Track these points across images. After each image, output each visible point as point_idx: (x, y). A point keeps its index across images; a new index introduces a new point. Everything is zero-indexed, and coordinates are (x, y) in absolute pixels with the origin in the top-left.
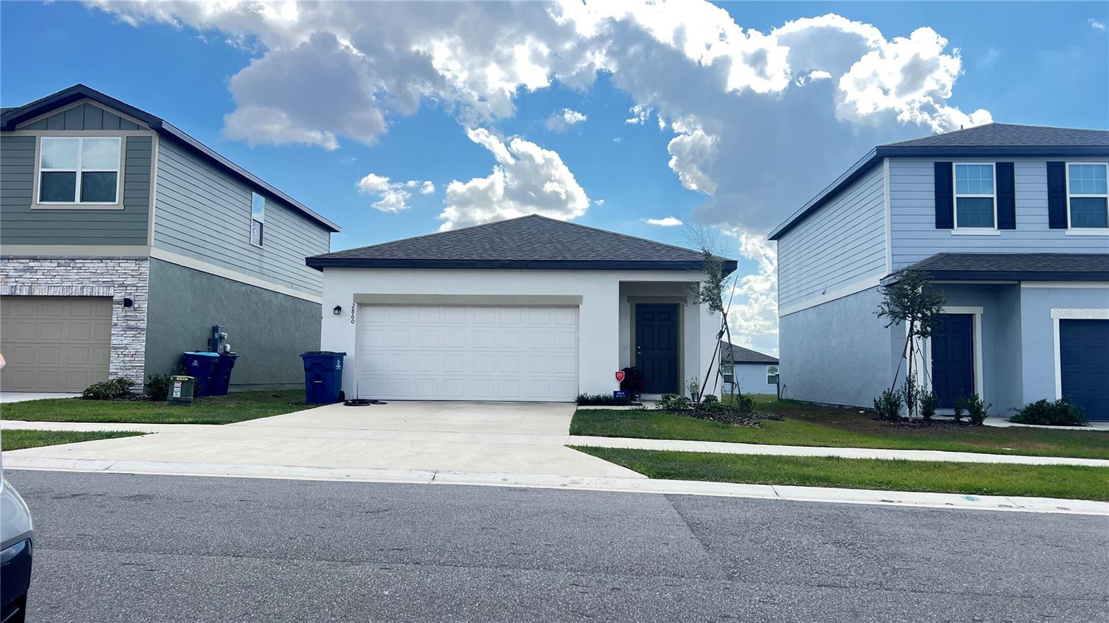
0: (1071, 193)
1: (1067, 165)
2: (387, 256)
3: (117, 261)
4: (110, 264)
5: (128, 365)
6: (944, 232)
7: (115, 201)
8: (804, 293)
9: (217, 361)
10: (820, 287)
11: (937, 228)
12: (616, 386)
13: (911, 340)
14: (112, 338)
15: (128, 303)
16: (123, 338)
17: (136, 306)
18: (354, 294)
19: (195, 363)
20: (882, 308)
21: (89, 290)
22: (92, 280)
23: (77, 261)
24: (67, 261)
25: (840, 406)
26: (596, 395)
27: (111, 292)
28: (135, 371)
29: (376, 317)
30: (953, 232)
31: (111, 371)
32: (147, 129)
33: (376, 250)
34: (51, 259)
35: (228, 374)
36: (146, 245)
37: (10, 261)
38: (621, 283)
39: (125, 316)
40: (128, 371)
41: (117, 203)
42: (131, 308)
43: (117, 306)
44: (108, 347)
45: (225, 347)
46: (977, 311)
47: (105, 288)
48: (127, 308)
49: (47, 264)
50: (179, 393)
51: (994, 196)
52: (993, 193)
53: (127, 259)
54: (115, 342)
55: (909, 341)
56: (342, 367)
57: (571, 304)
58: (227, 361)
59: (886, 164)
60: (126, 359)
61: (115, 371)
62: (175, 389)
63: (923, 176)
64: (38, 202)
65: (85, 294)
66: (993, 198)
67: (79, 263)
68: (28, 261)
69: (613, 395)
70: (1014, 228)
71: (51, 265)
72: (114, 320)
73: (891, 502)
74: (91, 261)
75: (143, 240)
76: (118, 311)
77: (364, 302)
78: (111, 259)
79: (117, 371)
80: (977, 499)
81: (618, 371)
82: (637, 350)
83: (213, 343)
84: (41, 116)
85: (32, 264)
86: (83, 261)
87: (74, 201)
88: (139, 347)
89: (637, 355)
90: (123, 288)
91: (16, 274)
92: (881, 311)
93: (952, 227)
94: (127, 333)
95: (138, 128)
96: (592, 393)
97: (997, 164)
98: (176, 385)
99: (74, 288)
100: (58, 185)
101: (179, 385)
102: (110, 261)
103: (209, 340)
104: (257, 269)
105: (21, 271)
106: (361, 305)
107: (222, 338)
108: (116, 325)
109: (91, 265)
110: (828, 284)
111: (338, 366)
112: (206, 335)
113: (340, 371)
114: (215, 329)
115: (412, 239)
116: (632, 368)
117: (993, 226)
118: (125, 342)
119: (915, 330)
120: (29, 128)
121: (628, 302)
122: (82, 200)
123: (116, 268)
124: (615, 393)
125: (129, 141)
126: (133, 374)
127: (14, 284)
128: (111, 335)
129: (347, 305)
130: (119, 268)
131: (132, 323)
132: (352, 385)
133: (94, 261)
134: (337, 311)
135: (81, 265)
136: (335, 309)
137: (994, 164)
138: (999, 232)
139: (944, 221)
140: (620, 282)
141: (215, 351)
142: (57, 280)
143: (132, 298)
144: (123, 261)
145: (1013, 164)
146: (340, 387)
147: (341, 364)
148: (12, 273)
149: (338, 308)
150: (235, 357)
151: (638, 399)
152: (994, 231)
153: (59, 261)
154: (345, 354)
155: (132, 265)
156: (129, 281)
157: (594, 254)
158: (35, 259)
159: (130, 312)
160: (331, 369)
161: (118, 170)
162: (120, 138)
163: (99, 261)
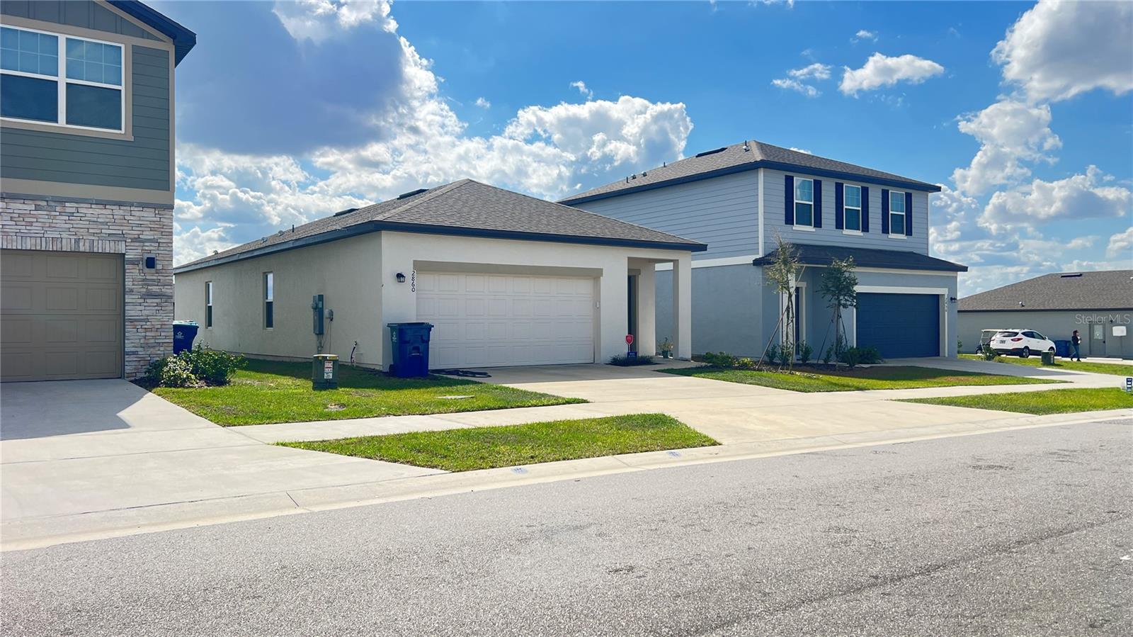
0: (846, 205)
1: (844, 185)
3: (129, 208)
4: (119, 212)
5: (152, 341)
6: (790, 227)
7: (121, 129)
11: (786, 224)
14: (128, 308)
15: (151, 263)
16: (142, 308)
17: (159, 267)
18: (414, 261)
21: (87, 244)
22: (91, 231)
23: (67, 204)
24: (53, 204)
27: (121, 248)
28: (162, 349)
30: (793, 228)
31: (128, 349)
32: (162, 41)
34: (24, 198)
36: (168, 190)
38: (629, 258)
39: (143, 280)
40: (152, 350)
41: (123, 131)
42: (153, 270)
43: (131, 266)
44: (122, 319)
47: (113, 243)
48: (147, 270)
49: (16, 205)
50: (331, 375)
51: (813, 204)
53: (144, 206)
54: (132, 313)
57: (594, 275)
60: (148, 334)
61: (133, 349)
62: (327, 370)
63: (779, 184)
65: (82, 249)
67: (70, 207)
70: (821, 227)
71: (25, 207)
72: (129, 285)
74: (89, 206)
75: (163, 183)
76: (135, 274)
77: (422, 267)
78: (120, 204)
79: (138, 349)
81: (627, 335)
86: (75, 205)
87: (56, 122)
88: (166, 319)
90: (137, 244)
93: (793, 224)
94: (148, 301)
95: (150, 36)
97: (815, 180)
98: (327, 365)
99: (64, 241)
101: (330, 365)
102: (117, 207)
106: (419, 271)
108: (131, 291)
109: (85, 209)
117: (812, 225)
118: (145, 313)
122: (68, 122)
123: (127, 218)
124: (628, 354)
125: (136, 51)
126: (159, 352)
128: (125, 303)
129: (408, 271)
130: (132, 218)
131: (155, 289)
133: (93, 206)
134: (399, 279)
135: (73, 210)
136: (398, 276)
137: (813, 181)
138: (814, 230)
139: (789, 221)
144: (136, 209)
145: (821, 181)
152: (811, 228)
153: (34, 202)
155: (149, 214)
156: (147, 235)
159: (150, 274)
161: (122, 88)
162: (123, 47)
163: (101, 206)
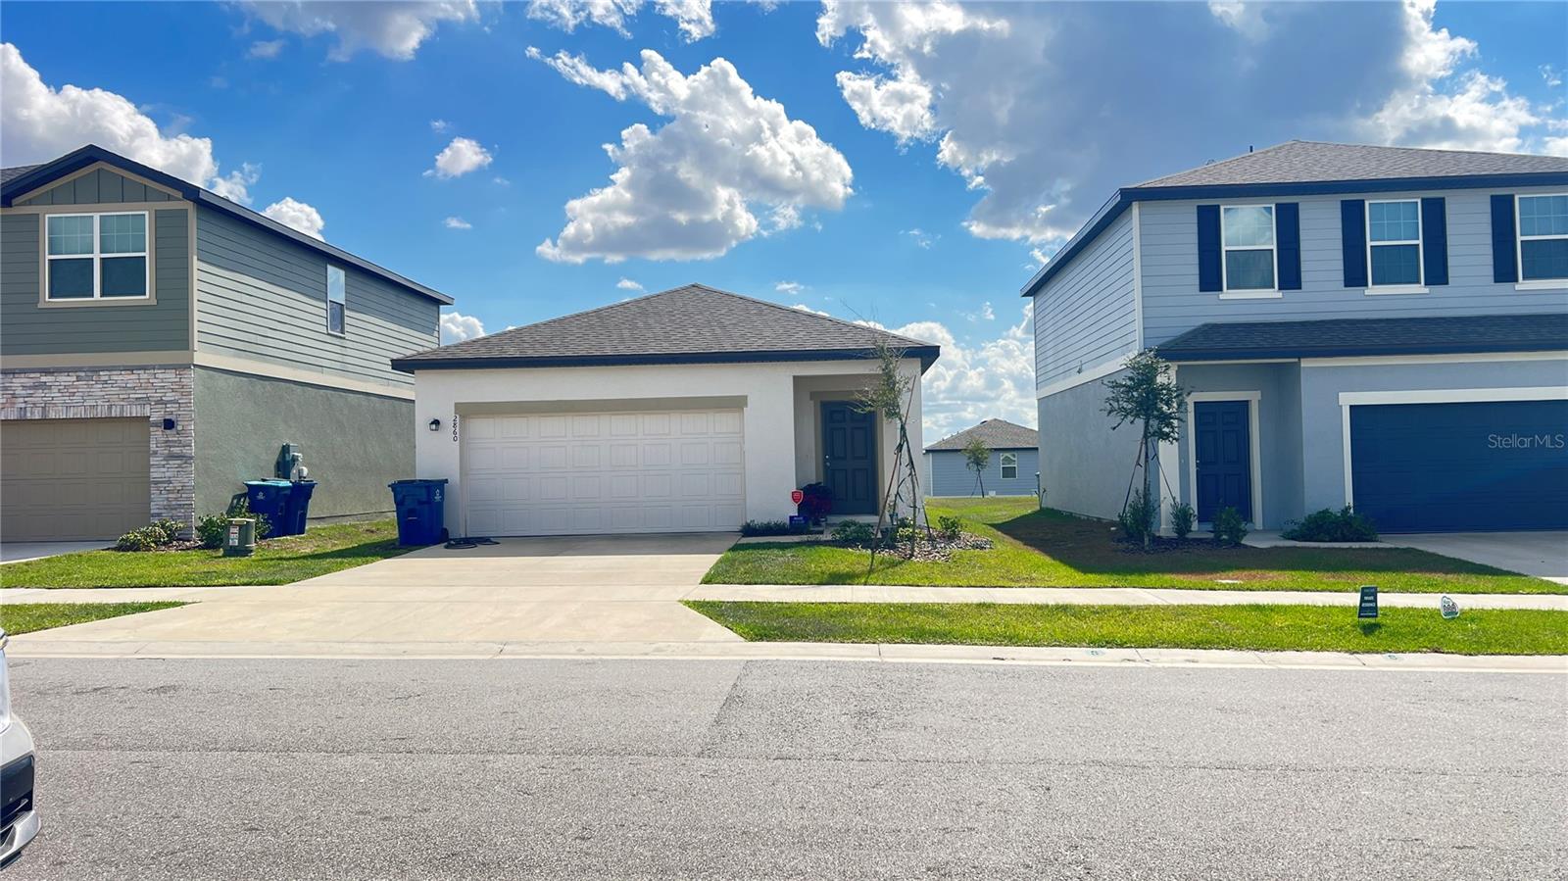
0: (1371, 240)
1: (1367, 203)
2: (495, 354)
3: (152, 371)
4: (144, 375)
5: (174, 503)
6: (1210, 296)
7: (145, 294)
8: (1061, 370)
9: (288, 492)
10: (1076, 363)
11: (1201, 291)
12: (793, 510)
13: (1146, 443)
14: (152, 470)
15: (169, 424)
16: (165, 470)
17: (180, 428)
18: (456, 404)
19: (261, 496)
20: (1109, 405)
21: (118, 410)
22: (121, 396)
23: (101, 373)
24: (89, 374)
25: (1098, 519)
26: (766, 523)
27: (147, 411)
28: (183, 511)
29: (484, 429)
30: (1222, 296)
31: (152, 512)
32: (180, 200)
33: (482, 346)
34: (68, 371)
35: (304, 508)
36: (188, 349)
37: (16, 376)
39: (166, 442)
40: (174, 512)
41: (147, 296)
42: (173, 431)
43: (155, 429)
44: (147, 481)
45: (300, 472)
46: (1253, 397)
47: (139, 407)
48: (168, 432)
49: (63, 378)
50: (236, 541)
51: (1274, 247)
52: (1272, 244)
53: (165, 367)
54: (155, 475)
55: (1144, 445)
56: (443, 499)
57: (735, 406)
58: (302, 492)
59: (1135, 209)
60: (170, 496)
61: (157, 511)
62: (232, 536)
64: (47, 299)
65: (113, 415)
66: (1272, 250)
67: (104, 375)
68: (38, 375)
69: (788, 522)
70: (1300, 288)
71: (69, 379)
72: (153, 447)
74: (119, 372)
75: (184, 343)
76: (158, 434)
77: (467, 412)
78: (144, 368)
79: (160, 511)
81: (795, 490)
82: (826, 461)
83: (284, 466)
84: (43, 187)
85: (44, 379)
86: (108, 373)
87: (93, 296)
88: (186, 480)
89: (825, 466)
90: (160, 406)
91: (24, 392)
92: (1109, 407)
93: (1221, 289)
94: (170, 462)
95: (169, 198)
96: (760, 519)
97: (1277, 205)
98: (232, 530)
99: (99, 408)
100: (71, 276)
101: (236, 530)
102: (142, 371)
103: (278, 463)
104: (338, 365)
105: (30, 388)
106: (463, 417)
107: (294, 459)
108: (155, 453)
109: (116, 377)
110: (1084, 359)
111: (438, 498)
112: (274, 457)
113: (440, 504)
114: (285, 449)
115: (529, 328)
116: (817, 484)
117: (1273, 287)
118: (167, 474)
120: (30, 202)
121: (808, 400)
122: (102, 295)
123: (151, 381)
124: (791, 518)
125: (159, 216)
126: (180, 514)
127: (23, 405)
128: (150, 466)
129: (447, 416)
130: (156, 381)
131: (176, 450)
132: (458, 520)
133: (123, 372)
134: (434, 426)
135: (106, 378)
136: (432, 423)
137: (1273, 206)
138: (1280, 294)
139: (1210, 281)
140: (794, 377)
141: (287, 477)
142: (76, 398)
143: (173, 418)
144: (159, 371)
145: (1297, 204)
146: (442, 523)
147: (442, 494)
148: (19, 391)
149: (436, 422)
150: (313, 486)
152: (1274, 293)
153: (78, 374)
154: (446, 481)
155: (171, 375)
156: (170, 396)
157: (760, 342)
158: (47, 372)
159: (171, 434)
160: (429, 501)
161: (146, 254)
162: (147, 213)
163: (129, 372)
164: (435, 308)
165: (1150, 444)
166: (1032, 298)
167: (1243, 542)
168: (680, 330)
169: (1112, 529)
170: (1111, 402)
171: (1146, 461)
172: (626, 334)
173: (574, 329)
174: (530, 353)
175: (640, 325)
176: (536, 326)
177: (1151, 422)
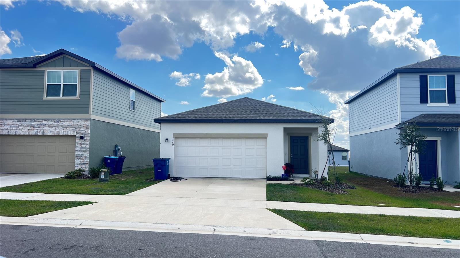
2: (187, 118)
3: (77, 121)
4: (75, 122)
5: (82, 163)
6: (424, 105)
7: (76, 96)
8: (361, 127)
9: (117, 160)
10: (368, 126)
11: (421, 103)
12: (282, 172)
13: (411, 154)
14: (76, 152)
15: (82, 138)
16: (80, 152)
17: (85, 139)
18: (174, 134)
19: (109, 161)
20: (398, 141)
21: (66, 133)
22: (67, 128)
23: (62, 121)
24: (58, 121)
25: (378, 177)
26: (275, 176)
27: (75, 133)
28: (85, 165)
29: (182, 142)
30: (428, 105)
31: (75, 165)
32: (89, 67)
33: (182, 115)
34: (51, 120)
35: (122, 165)
36: (89, 114)
37: (35, 121)
39: (81, 143)
40: (82, 166)
41: (77, 97)
42: (83, 140)
43: (77, 139)
44: (74, 156)
45: (120, 153)
46: (439, 139)
47: (73, 132)
48: (81, 140)
49: (50, 122)
50: (104, 177)
51: (446, 89)
52: (446, 88)
53: (81, 120)
54: (77, 154)
55: (410, 155)
56: (169, 164)
57: (264, 137)
58: (121, 160)
59: (398, 76)
60: (81, 160)
61: (77, 165)
62: (102, 175)
63: (415, 81)
64: (46, 97)
65: (65, 134)
66: (445, 90)
67: (62, 122)
68: (42, 121)
69: (281, 176)
70: (455, 103)
71: (51, 122)
72: (77, 145)
73: (412, 243)
74: (67, 121)
75: (87, 112)
76: (78, 141)
77: (177, 137)
78: (75, 120)
79: (78, 165)
80: (451, 242)
81: (283, 165)
82: (291, 155)
83: (115, 152)
84: (46, 62)
85: (44, 122)
86: (63, 121)
87: (60, 96)
88: (87, 156)
89: (291, 157)
90: (79, 132)
91: (37, 126)
92: (398, 142)
93: (428, 103)
94: (82, 150)
95: (85, 66)
96: (273, 175)
97: (447, 75)
98: (102, 173)
99: (60, 132)
100: (53, 90)
101: (104, 173)
102: (74, 121)
103: (114, 151)
104: (132, 120)
105: (40, 125)
106: (176, 138)
107: (119, 150)
108: (77, 147)
109: (66, 122)
110: (372, 124)
111: (167, 164)
112: (113, 149)
113: (168, 166)
114: (116, 146)
115: (196, 110)
116: (289, 163)
117: (446, 102)
118: (81, 154)
119: (413, 150)
120: (42, 66)
121: (287, 135)
122: (63, 96)
123: (77, 124)
124: (282, 175)
125: (82, 72)
126: (84, 167)
127: (37, 130)
128: (75, 151)
129: (171, 138)
130: (78, 124)
131: (84, 146)
132: (173, 171)
133: (68, 121)
134: (166, 141)
135: (63, 122)
136: (166, 140)
137: (446, 76)
138: (448, 105)
139: (424, 100)
140: (284, 128)
141: (116, 155)
142: (54, 128)
143: (83, 136)
144: (80, 121)
145: (454, 75)
146: (168, 172)
147: (169, 163)
148: (36, 126)
149: (167, 139)
150: (125, 158)
151: (292, 177)
152: (446, 104)
153: (54, 121)
154: (170, 159)
155: (83, 122)
156: (82, 129)
157: (273, 116)
158: (45, 120)
160: (165, 165)
161: (77, 83)
162: (78, 70)
163: (70, 121)
164: (160, 103)
165: (412, 155)
166: (348, 104)
167: (444, 189)
168: (245, 112)
169: (388, 181)
170: (399, 140)
171: (411, 161)
172: (228, 112)
173: (210, 110)
174: (198, 118)
175: (231, 109)
176: (198, 109)
177: (413, 147)
